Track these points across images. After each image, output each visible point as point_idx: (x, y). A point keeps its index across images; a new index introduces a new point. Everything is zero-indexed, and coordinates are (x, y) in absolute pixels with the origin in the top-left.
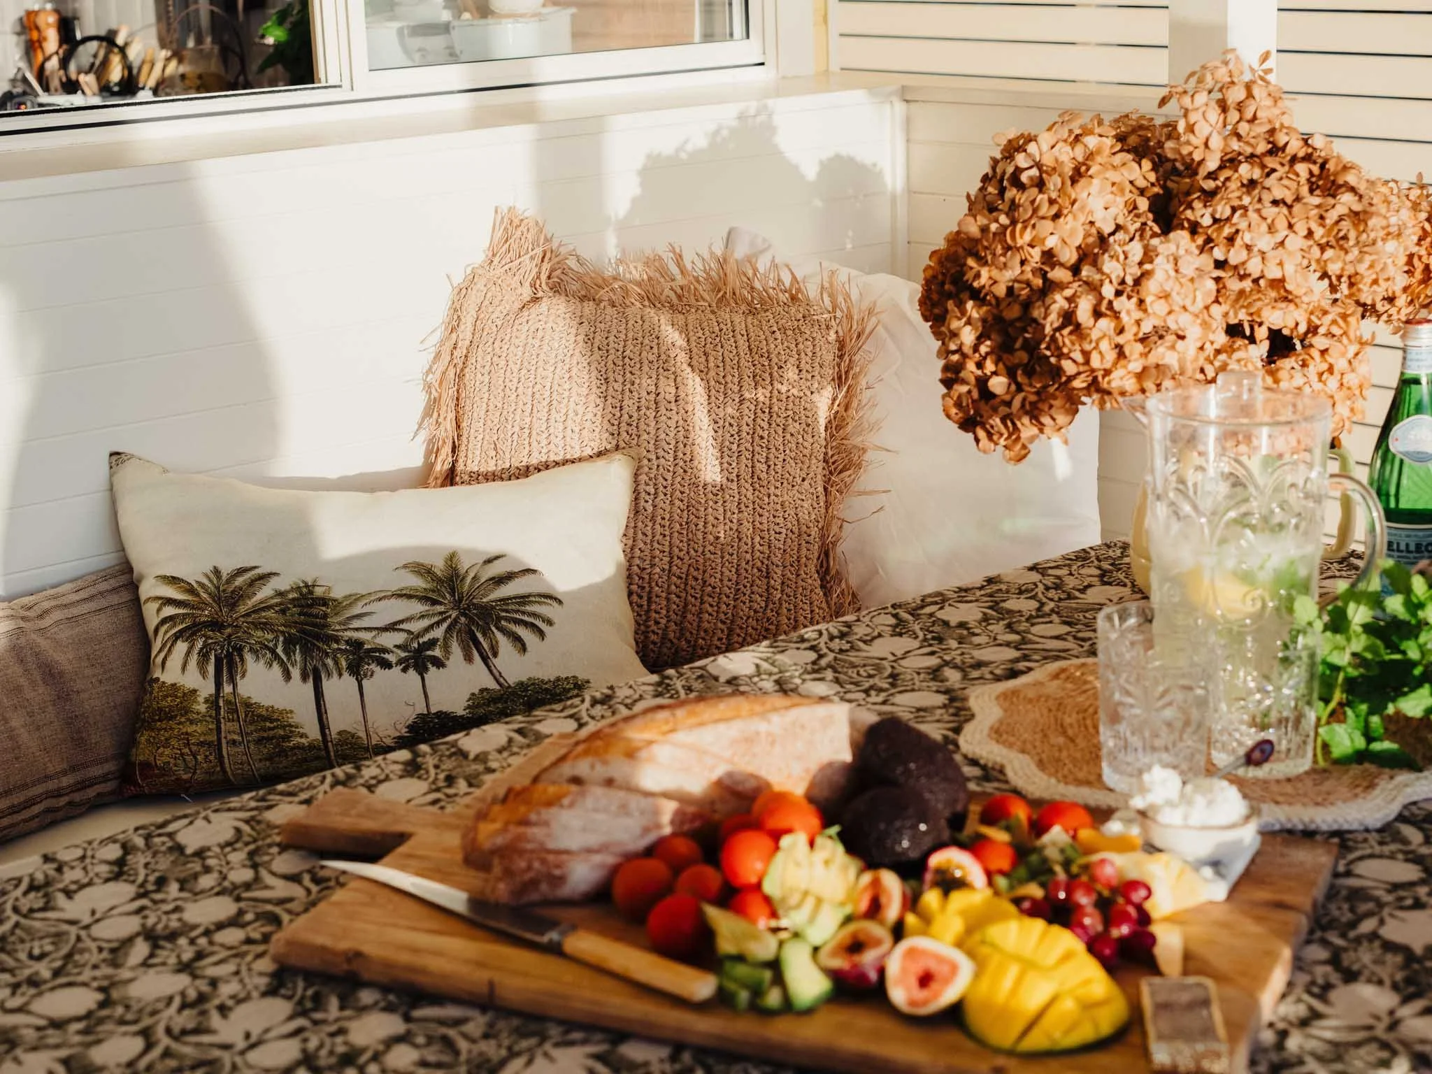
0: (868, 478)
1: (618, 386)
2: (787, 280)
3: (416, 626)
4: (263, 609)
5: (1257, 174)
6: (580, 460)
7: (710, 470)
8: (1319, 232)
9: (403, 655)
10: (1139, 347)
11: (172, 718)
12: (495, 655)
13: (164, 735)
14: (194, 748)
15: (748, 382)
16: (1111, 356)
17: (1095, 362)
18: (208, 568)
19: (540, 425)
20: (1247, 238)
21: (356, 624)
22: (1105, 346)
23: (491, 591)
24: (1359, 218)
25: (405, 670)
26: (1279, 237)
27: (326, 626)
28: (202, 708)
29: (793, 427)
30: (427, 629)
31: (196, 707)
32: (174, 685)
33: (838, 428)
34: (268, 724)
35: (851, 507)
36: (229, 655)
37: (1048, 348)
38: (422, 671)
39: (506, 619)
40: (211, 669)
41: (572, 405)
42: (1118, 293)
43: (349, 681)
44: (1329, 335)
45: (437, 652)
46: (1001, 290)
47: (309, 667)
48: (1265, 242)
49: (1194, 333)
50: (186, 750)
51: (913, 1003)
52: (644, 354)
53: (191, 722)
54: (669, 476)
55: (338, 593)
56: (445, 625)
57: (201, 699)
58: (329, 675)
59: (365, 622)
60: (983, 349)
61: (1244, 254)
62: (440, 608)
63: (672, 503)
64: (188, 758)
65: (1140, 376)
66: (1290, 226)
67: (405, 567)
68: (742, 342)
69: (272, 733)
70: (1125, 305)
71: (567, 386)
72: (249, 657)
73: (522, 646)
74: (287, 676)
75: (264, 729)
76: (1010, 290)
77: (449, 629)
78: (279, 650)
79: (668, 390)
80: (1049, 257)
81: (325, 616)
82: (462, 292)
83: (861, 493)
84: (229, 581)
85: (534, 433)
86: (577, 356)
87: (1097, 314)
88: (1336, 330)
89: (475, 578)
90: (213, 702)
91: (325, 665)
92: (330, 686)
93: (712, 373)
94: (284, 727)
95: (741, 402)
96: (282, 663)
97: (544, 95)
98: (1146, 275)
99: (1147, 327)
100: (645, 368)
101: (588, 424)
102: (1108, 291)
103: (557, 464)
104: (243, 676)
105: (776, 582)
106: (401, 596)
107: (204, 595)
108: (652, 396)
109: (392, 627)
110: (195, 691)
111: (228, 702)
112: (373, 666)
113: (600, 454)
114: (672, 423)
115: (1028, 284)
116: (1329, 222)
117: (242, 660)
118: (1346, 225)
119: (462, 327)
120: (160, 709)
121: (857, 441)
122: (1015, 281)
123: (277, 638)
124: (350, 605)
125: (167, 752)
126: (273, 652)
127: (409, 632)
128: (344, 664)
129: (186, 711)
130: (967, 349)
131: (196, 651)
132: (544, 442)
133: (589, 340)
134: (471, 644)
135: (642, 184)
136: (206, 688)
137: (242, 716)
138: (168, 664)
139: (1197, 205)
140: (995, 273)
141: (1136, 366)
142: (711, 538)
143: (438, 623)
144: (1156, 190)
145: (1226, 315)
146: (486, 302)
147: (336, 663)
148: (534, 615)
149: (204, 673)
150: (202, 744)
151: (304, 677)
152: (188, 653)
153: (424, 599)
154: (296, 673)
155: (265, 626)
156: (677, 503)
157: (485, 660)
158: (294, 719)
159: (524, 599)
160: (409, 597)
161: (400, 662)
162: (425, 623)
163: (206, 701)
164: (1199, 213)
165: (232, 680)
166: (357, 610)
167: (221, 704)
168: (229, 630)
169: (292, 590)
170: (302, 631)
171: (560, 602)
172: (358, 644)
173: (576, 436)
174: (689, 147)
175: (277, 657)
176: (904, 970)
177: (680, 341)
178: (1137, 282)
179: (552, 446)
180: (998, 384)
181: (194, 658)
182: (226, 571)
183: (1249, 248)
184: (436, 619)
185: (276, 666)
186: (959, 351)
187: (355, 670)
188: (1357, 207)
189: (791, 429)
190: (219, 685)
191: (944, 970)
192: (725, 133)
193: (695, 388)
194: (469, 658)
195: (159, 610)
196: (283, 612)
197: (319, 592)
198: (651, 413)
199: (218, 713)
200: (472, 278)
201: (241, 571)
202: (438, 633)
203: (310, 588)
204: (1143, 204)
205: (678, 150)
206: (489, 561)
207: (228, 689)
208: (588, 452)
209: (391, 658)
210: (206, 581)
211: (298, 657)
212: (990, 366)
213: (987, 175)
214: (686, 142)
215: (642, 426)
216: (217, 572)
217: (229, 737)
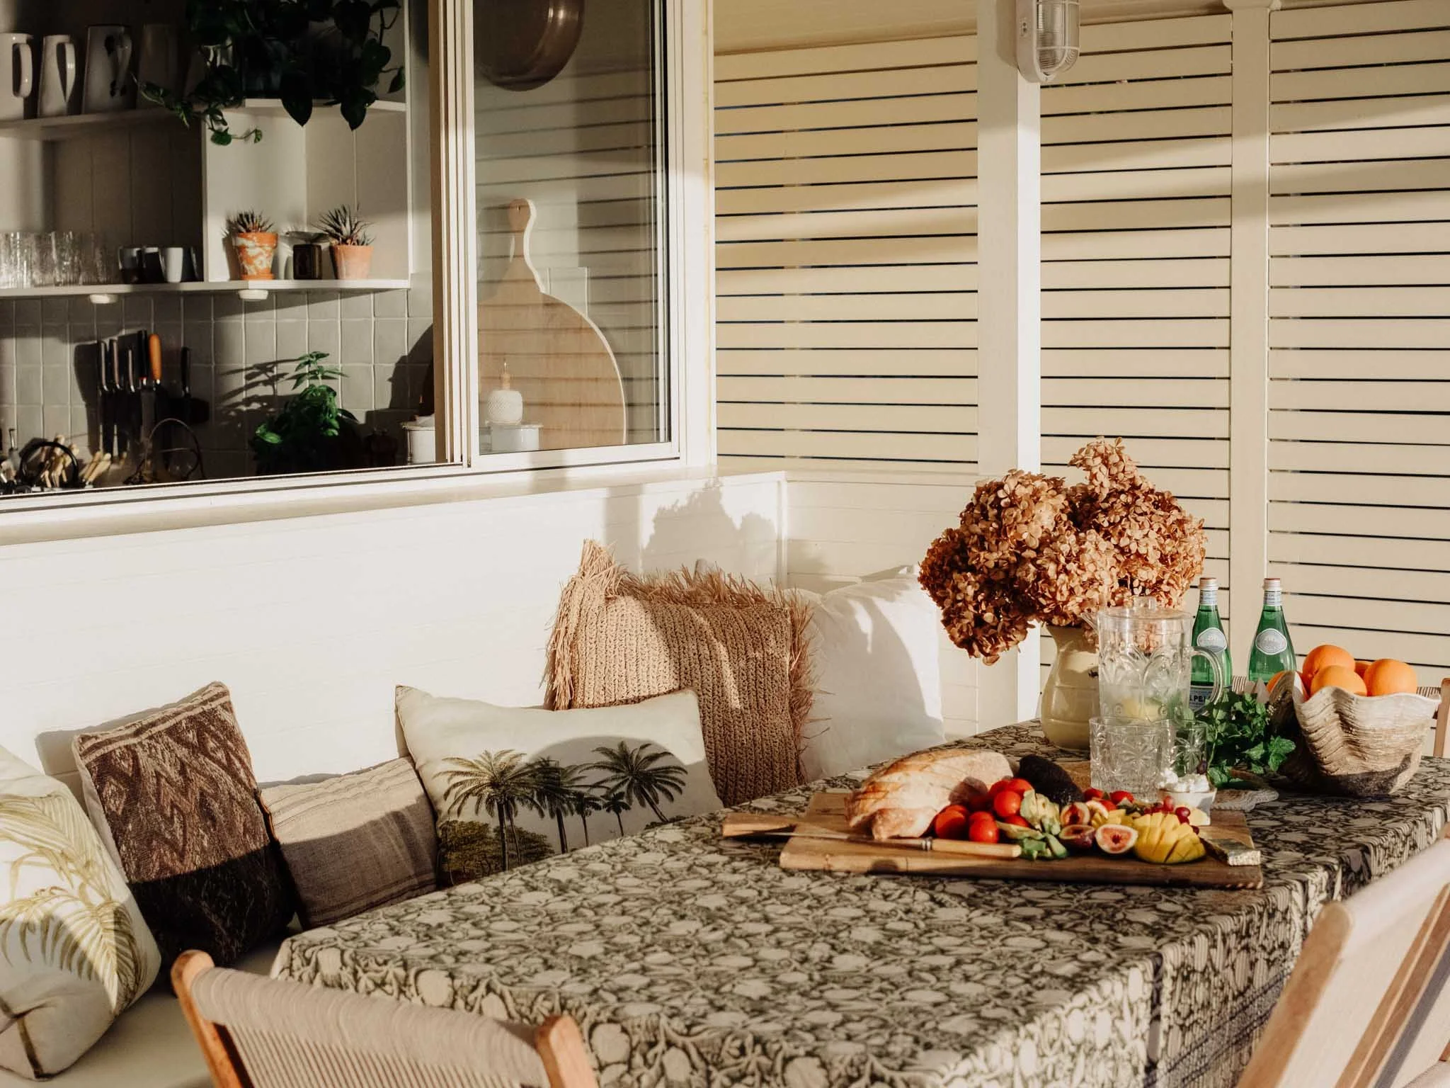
0: (814, 712)
1: (677, 651)
2: (750, 587)
3: (612, 784)
4: (520, 775)
5: (1130, 499)
6: (659, 695)
7: (735, 703)
8: (1164, 530)
9: (607, 801)
10: (1082, 590)
11: (474, 842)
12: (657, 802)
13: (468, 853)
14: (489, 860)
15: (750, 648)
16: (1066, 593)
17: (1059, 598)
18: (482, 752)
19: (632, 674)
20: (1128, 532)
21: (577, 783)
22: (1064, 588)
23: (648, 764)
24: (1181, 522)
25: (608, 811)
26: (1145, 532)
27: (560, 784)
28: (493, 835)
29: (777, 677)
30: (618, 786)
31: (489, 835)
32: (471, 823)
33: (795, 680)
34: (533, 845)
35: (808, 729)
36: (506, 803)
37: (1029, 592)
38: (618, 812)
39: (661, 781)
40: (496, 811)
41: (651, 661)
42: (1068, 561)
43: (577, 817)
44: (1168, 584)
45: (624, 800)
46: (991, 564)
47: (554, 809)
48: (1138, 534)
49: (1107, 581)
50: (484, 862)
51: (1113, 849)
52: (687, 631)
53: (487, 844)
54: (711, 706)
55: (563, 765)
56: (626, 785)
57: (491, 830)
58: (566, 814)
59: (582, 782)
60: (980, 598)
61: (1127, 541)
62: (622, 774)
63: (714, 723)
64: (486, 867)
65: (1080, 605)
66: (1151, 526)
67: (598, 750)
68: (742, 623)
69: (534, 850)
70: (1072, 567)
71: (646, 650)
72: (518, 803)
73: (671, 798)
74: (542, 815)
75: (531, 848)
76: (997, 564)
77: (629, 786)
78: (535, 799)
79: (705, 651)
80: (1021, 545)
81: (559, 779)
82: (569, 592)
83: (811, 721)
84: (496, 759)
85: (629, 679)
86: (649, 632)
87: (1058, 573)
88: (1172, 582)
89: (637, 757)
90: (499, 831)
91: (563, 808)
92: (567, 820)
93: (729, 643)
94: (541, 846)
95: (747, 661)
96: (538, 807)
97: (571, 474)
98: (1082, 551)
99: (1085, 578)
100: (690, 639)
101: (662, 673)
102: (1062, 560)
103: (645, 698)
104: (516, 814)
105: (777, 772)
106: (599, 767)
107: (482, 768)
108: (696, 656)
109: (597, 785)
110: (486, 825)
111: (508, 831)
112: (590, 808)
113: (670, 692)
114: (710, 673)
115: (1008, 560)
116: (1168, 524)
117: (514, 805)
118: (1175, 526)
119: (571, 613)
120: (465, 838)
121: (808, 688)
122: (999, 559)
123: (532, 792)
124: (572, 772)
125: (472, 863)
126: (532, 800)
127: (608, 788)
128: (574, 807)
129: (482, 837)
130: (969, 599)
131: (484, 801)
132: (636, 685)
133: (654, 621)
134: (642, 797)
135: (655, 528)
136: (494, 823)
137: (517, 839)
138: (463, 810)
139: (1101, 516)
140: (987, 555)
141: (1079, 599)
142: (739, 744)
143: (622, 783)
144: (1069, 510)
145: (1118, 574)
146: (586, 599)
147: (570, 806)
148: (673, 778)
149: (492, 814)
150: (494, 857)
151: (552, 816)
152: (478, 803)
153: (612, 769)
154: (547, 812)
155: (524, 785)
156: (717, 723)
157: (652, 804)
158: (547, 841)
159: (667, 770)
160: (604, 767)
161: (605, 806)
162: (615, 783)
163: (495, 831)
164: (1101, 520)
165: (510, 817)
166: (576, 774)
167: (504, 831)
168: (503, 788)
169: (536, 763)
170: (546, 787)
171: (686, 772)
172: (580, 795)
173: (655, 680)
174: (679, 505)
175: (535, 803)
176: (1104, 837)
177: (706, 623)
178: (1078, 554)
179: (641, 687)
180: (989, 617)
181: (483, 806)
182: (493, 753)
183: (1130, 537)
184: (621, 781)
185: (534, 809)
186: (964, 600)
187: (581, 810)
188: (1180, 518)
189: (775, 678)
190: (502, 821)
191: (1124, 835)
192: (696, 496)
193: (722, 651)
194: (643, 804)
195: (449, 780)
196: (534, 776)
197: (552, 764)
198: (697, 666)
199: (503, 837)
200: (574, 583)
201: (503, 753)
202: (624, 789)
203: (547, 762)
204: (1065, 517)
205: (673, 506)
206: (643, 747)
207: (507, 823)
208: (663, 690)
209: (600, 803)
210: (481, 760)
211: (547, 803)
212: (983, 607)
213: (971, 504)
214: (677, 501)
215: (694, 675)
216: (487, 754)
217: (511, 852)
